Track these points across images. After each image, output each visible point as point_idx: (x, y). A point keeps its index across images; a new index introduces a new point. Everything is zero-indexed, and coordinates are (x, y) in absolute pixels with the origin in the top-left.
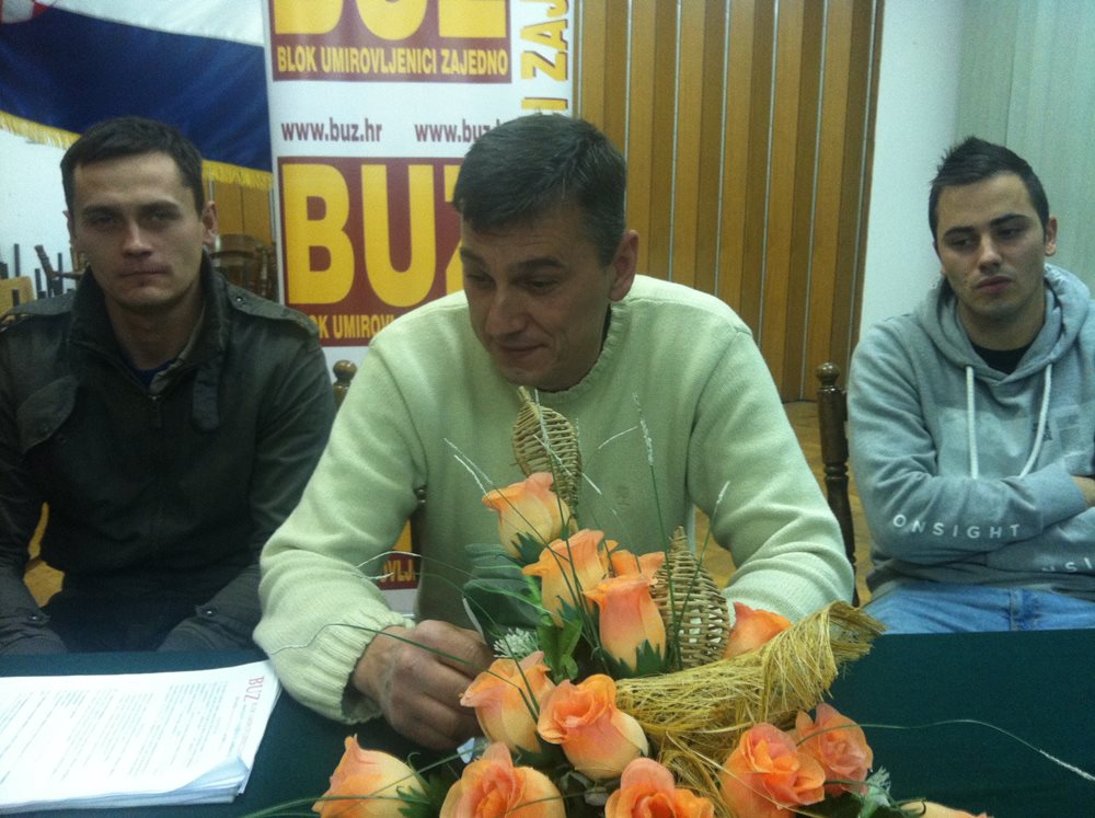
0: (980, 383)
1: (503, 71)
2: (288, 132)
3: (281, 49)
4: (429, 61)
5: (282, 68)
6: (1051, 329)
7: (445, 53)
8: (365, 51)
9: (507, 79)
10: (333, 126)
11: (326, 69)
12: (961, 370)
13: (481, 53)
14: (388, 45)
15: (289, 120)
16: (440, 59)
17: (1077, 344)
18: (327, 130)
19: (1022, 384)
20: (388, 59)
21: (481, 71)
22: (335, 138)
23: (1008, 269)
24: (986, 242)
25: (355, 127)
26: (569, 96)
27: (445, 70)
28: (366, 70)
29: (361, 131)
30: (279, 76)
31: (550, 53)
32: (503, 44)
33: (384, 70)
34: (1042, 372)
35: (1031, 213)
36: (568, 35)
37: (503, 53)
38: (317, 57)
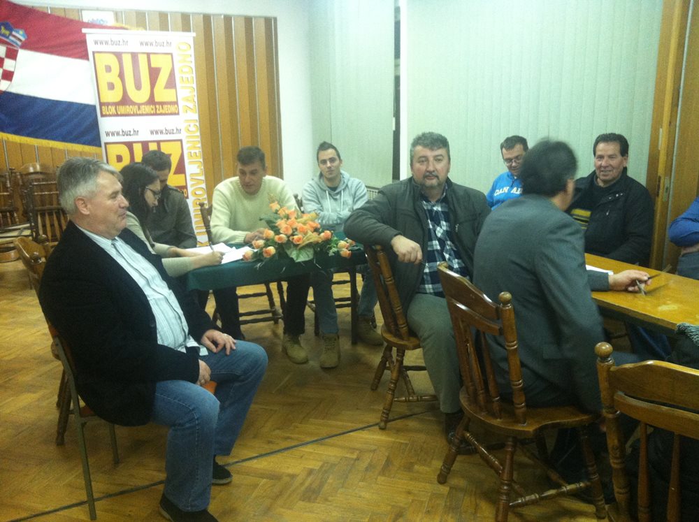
0: (330, 194)
1: (177, 112)
2: (108, 134)
3: (103, 107)
4: (152, 109)
5: (104, 113)
6: (342, 182)
7: (157, 106)
8: (131, 106)
9: (178, 114)
10: (123, 131)
11: (119, 113)
12: (325, 191)
13: (169, 106)
14: (139, 105)
15: (108, 130)
16: (156, 109)
17: (347, 185)
18: (121, 133)
19: (337, 194)
20: (139, 109)
21: (170, 112)
22: (124, 135)
23: (333, 168)
24: (328, 162)
25: (130, 132)
26: (197, 119)
27: (158, 112)
28: (132, 113)
29: (132, 133)
30: (102, 116)
31: (191, 105)
32: (176, 103)
33: (138, 112)
34: (341, 192)
35: (336, 157)
36: (196, 99)
37: (176, 106)
38: (116, 109)
